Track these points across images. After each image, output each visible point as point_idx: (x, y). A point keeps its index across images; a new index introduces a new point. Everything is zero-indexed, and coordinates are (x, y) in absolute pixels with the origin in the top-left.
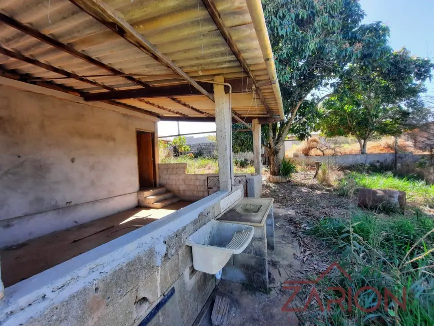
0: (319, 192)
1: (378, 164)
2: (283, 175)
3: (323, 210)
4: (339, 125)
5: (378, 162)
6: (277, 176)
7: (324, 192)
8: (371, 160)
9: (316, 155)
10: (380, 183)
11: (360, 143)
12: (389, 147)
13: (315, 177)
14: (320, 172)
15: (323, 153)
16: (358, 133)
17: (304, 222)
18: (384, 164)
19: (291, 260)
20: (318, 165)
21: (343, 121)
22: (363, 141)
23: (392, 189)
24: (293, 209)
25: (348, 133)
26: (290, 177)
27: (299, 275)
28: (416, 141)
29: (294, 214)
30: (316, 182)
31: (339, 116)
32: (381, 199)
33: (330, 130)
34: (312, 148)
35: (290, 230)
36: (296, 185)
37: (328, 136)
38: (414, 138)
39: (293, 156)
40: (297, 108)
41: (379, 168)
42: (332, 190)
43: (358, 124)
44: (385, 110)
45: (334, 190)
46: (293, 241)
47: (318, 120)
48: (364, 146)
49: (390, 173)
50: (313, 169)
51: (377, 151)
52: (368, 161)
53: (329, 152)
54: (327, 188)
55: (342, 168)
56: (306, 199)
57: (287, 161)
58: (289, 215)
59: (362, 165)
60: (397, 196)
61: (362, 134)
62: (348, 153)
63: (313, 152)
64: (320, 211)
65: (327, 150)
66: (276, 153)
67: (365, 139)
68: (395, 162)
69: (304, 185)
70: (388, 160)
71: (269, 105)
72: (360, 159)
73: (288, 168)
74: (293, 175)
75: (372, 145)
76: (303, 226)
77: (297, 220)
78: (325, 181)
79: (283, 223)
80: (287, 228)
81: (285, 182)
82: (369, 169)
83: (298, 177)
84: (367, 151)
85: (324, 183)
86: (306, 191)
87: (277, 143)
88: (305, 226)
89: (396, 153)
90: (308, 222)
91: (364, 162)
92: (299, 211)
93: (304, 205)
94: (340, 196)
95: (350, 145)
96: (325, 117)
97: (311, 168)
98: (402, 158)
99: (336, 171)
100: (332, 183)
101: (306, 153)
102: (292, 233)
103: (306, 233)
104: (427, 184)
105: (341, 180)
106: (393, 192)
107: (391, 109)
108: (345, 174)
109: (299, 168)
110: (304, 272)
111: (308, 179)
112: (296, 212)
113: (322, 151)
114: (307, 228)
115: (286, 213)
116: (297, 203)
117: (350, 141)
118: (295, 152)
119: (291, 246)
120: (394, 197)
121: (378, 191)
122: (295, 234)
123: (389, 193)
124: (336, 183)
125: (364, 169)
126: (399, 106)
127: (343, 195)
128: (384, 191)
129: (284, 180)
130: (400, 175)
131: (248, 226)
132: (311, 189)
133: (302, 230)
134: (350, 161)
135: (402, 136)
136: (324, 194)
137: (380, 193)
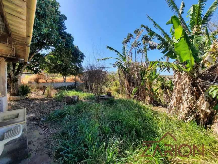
0: (46, 102)
1: (70, 86)
2: (22, 95)
3: (50, 109)
4: (54, 68)
5: (70, 85)
6: (17, 96)
7: (49, 101)
8: (68, 84)
9: (43, 82)
10: (71, 94)
11: (64, 78)
12: (73, 79)
13: (43, 94)
14: (46, 91)
15: (47, 82)
16: (62, 73)
17: (42, 117)
18: (72, 86)
19: (39, 136)
20: (45, 88)
21: (56, 67)
22: (64, 77)
23: (75, 95)
24: (33, 113)
25: (58, 73)
26: (27, 95)
27: (45, 140)
28: (80, 78)
29: (35, 115)
30: (44, 96)
31: (54, 64)
32: (72, 100)
33: (50, 70)
34: (40, 78)
35: (34, 124)
36: (32, 100)
37: (49, 72)
38: (80, 77)
39: (27, 83)
40: (33, 56)
41: (70, 88)
42: (53, 99)
43: (63, 69)
44: (72, 66)
45: (54, 99)
46: (37, 128)
47: (44, 64)
48: (65, 79)
49: (74, 90)
50: (42, 90)
51: (69, 81)
52: (67, 85)
53: (49, 81)
54: (50, 99)
55: (56, 89)
56: (39, 106)
57: (25, 86)
58: (32, 117)
59: (65, 87)
60: (76, 97)
61: (64, 74)
62: (59, 82)
63: (41, 81)
64: (49, 110)
65: (49, 80)
66: (16, 81)
67: (65, 76)
68: (75, 85)
69: (38, 99)
70: (73, 85)
71: (17, 52)
72: (64, 84)
73: (26, 90)
74: (29, 94)
75: (68, 79)
76: (41, 119)
77: (37, 117)
78: (49, 96)
79: (29, 122)
80: (32, 123)
81: (23, 99)
82: (67, 88)
83: (32, 95)
84: (66, 81)
85: (49, 97)
86: (39, 102)
87: (16, 75)
88: (43, 119)
89: (75, 82)
90: (44, 117)
91: (65, 85)
92: (37, 113)
93: (39, 109)
94: (57, 101)
95: (59, 78)
96: (48, 64)
97: (40, 90)
98: (77, 84)
99: (53, 90)
100: (52, 96)
101: (37, 81)
102: (36, 124)
103: (44, 122)
104: (83, 92)
105: (56, 94)
106: (76, 96)
107: (74, 65)
108: (58, 92)
109: (32, 90)
110: (47, 138)
111: (39, 95)
112: (35, 114)
113: (46, 80)
114: (44, 119)
115: (29, 117)
116: (35, 110)
117: (58, 76)
118: (29, 80)
119: (37, 130)
120: (76, 98)
121: (71, 97)
122: (38, 125)
123: (74, 97)
124: (54, 96)
125: (65, 88)
126: (76, 65)
127: (58, 101)
128: (73, 96)
129: (23, 98)
130: (77, 90)
131: (15, 125)
132: (42, 100)
133: (42, 121)
134: (60, 85)
135: (77, 76)
136: (49, 102)
137: (72, 97)
